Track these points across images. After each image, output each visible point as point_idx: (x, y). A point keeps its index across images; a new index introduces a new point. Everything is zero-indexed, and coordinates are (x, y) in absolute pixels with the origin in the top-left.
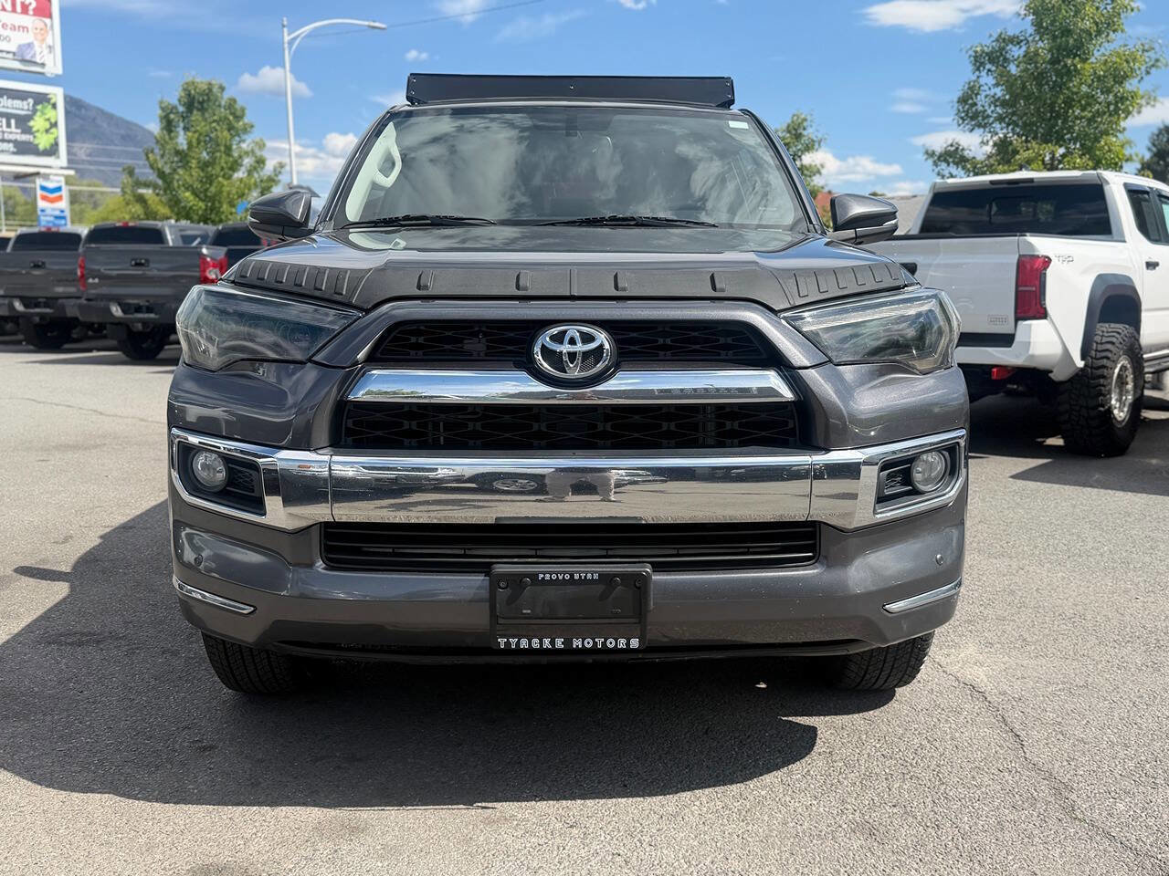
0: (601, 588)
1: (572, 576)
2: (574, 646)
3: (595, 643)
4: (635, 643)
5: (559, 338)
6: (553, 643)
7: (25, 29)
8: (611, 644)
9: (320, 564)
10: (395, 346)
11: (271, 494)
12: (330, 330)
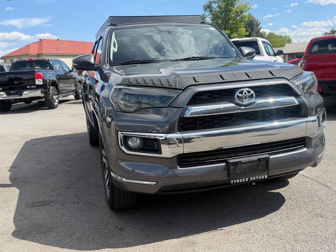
0: (257, 162)
1: (250, 160)
2: (251, 180)
3: (256, 178)
4: (266, 177)
5: (241, 93)
6: (245, 180)
8: (260, 178)
9: (178, 167)
10: (194, 100)
11: (164, 148)
12: (173, 97)
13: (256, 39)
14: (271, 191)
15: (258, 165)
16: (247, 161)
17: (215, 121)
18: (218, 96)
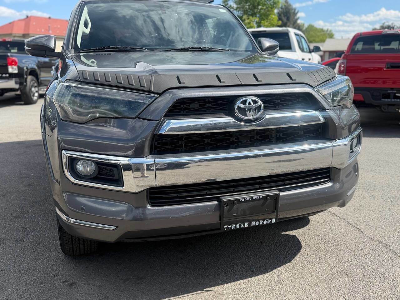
0: (262, 201)
1: (252, 198)
2: (252, 225)
4: (273, 221)
5: (244, 103)
6: (244, 225)
8: (265, 222)
9: (148, 205)
10: (174, 109)
11: (127, 176)
12: (145, 104)
13: (287, 30)
14: (284, 233)
15: (263, 205)
16: (248, 199)
17: (205, 141)
18: (210, 105)
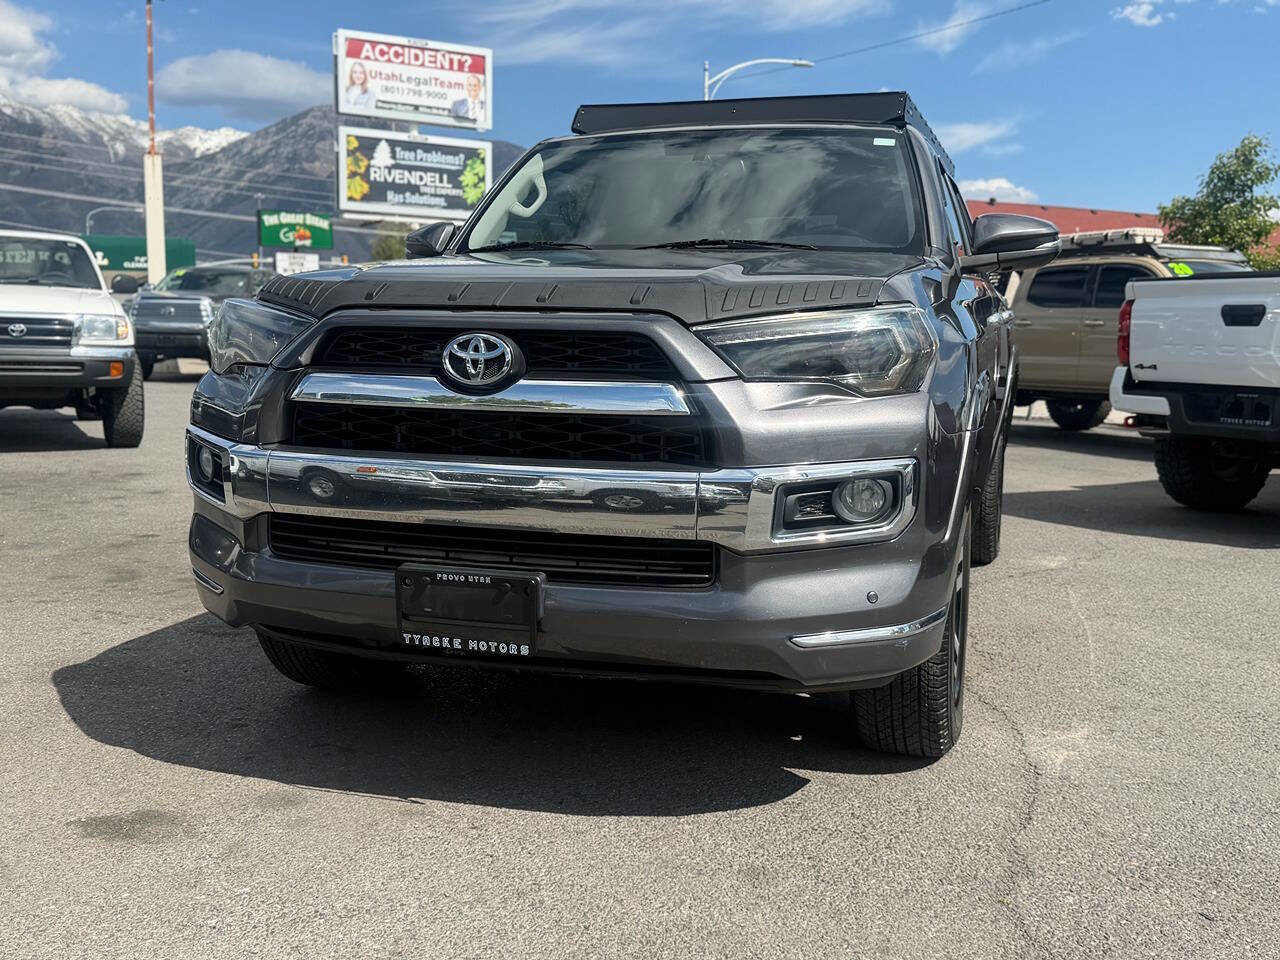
1: (466, 578)
3: (489, 647)
4: (525, 650)
5: (463, 346)
6: (451, 642)
7: (459, 85)
8: (503, 648)
9: (267, 551)
10: (338, 351)
12: (290, 336)
15: (496, 602)
16: (457, 579)
